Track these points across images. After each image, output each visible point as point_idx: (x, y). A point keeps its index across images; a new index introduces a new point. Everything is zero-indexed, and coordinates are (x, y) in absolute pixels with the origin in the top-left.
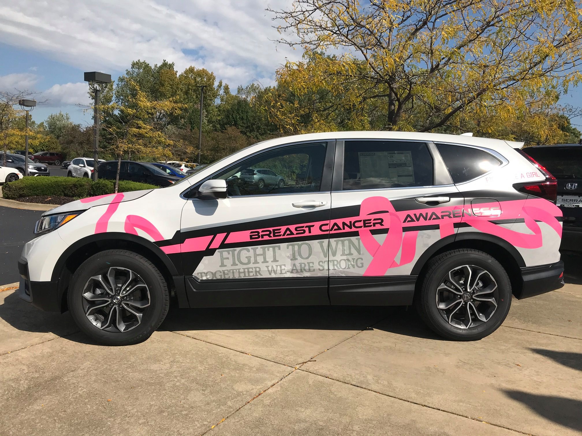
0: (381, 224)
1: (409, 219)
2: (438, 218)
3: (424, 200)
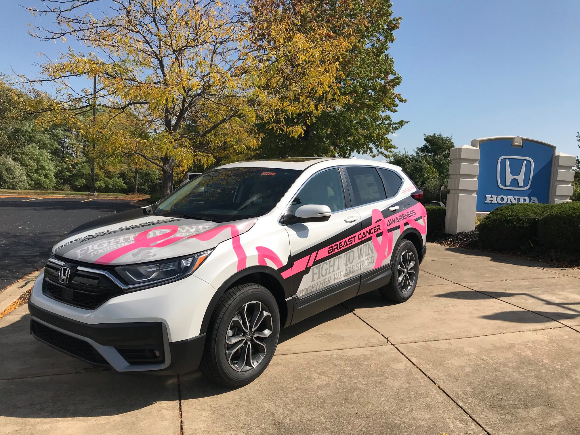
0: (379, 229)
1: (389, 224)
2: (398, 221)
3: (392, 209)
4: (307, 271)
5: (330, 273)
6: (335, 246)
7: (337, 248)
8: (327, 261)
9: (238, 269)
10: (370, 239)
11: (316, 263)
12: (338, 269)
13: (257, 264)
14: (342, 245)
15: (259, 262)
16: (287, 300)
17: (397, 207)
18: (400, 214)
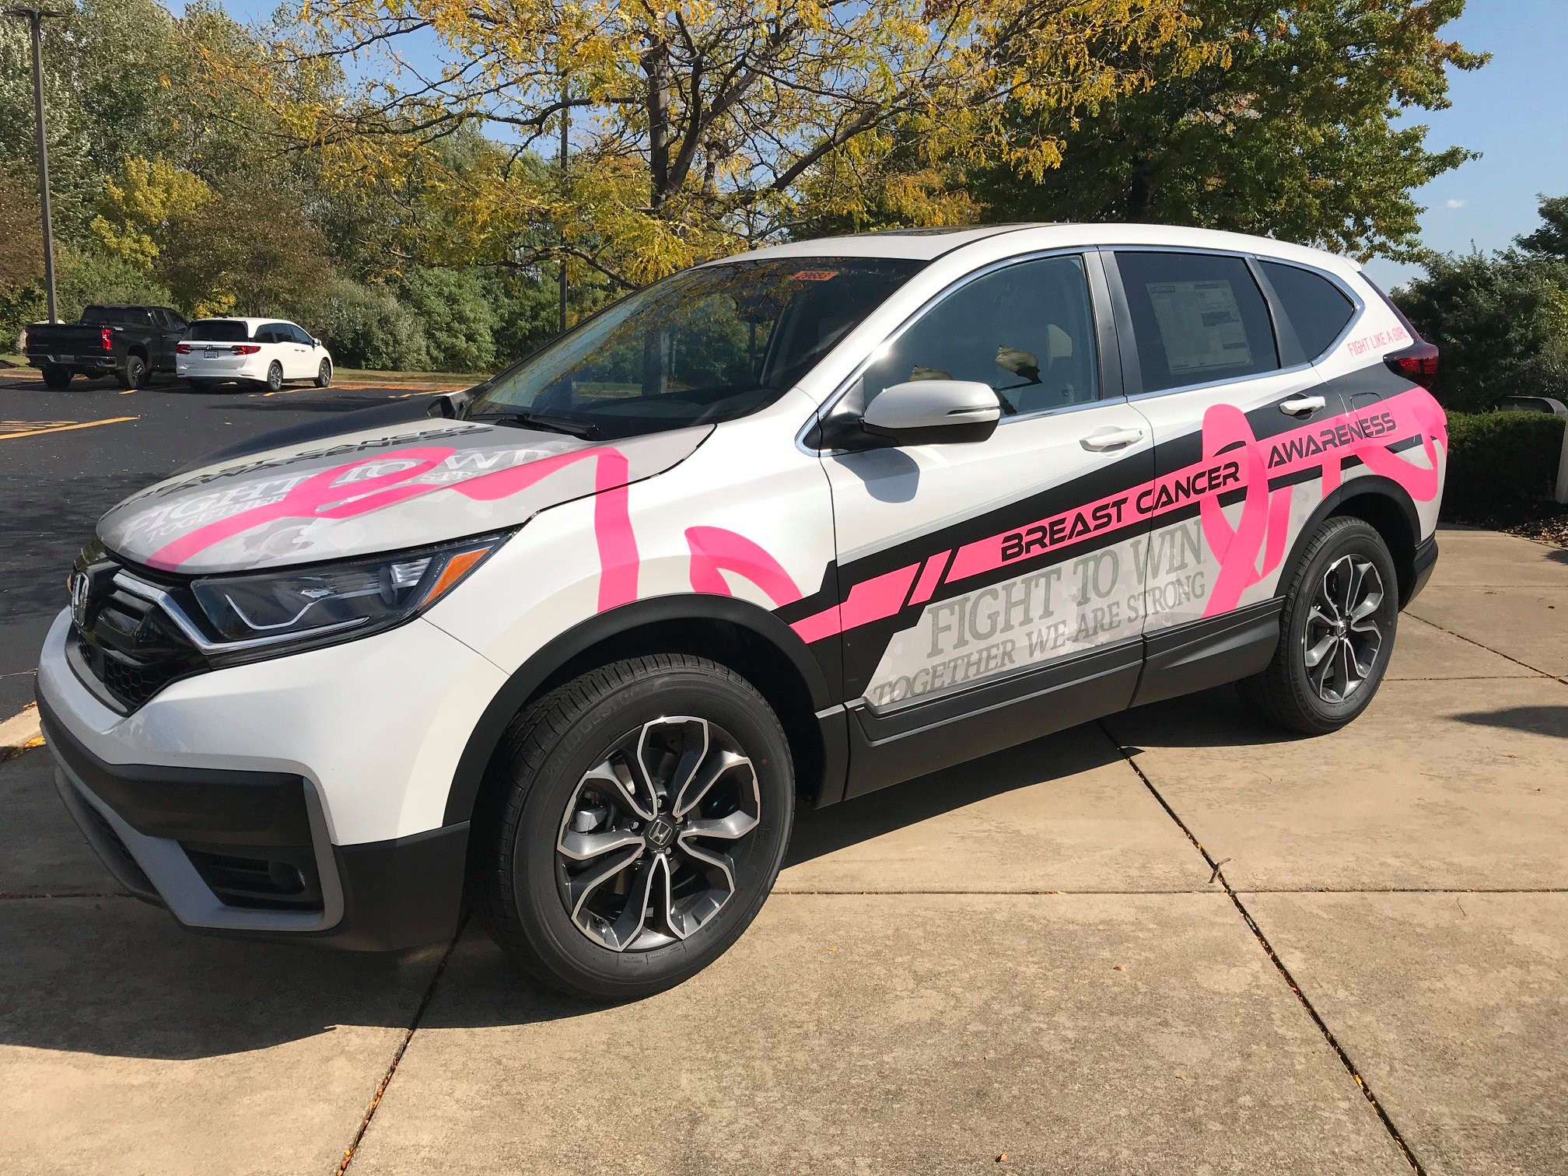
0: (1234, 476)
1: (1276, 458)
2: (1318, 450)
3: (1294, 406)
4: (908, 616)
5: (1008, 627)
6: (1030, 532)
7: (1040, 542)
8: (998, 586)
9: (601, 602)
10: (1192, 510)
11: (944, 591)
12: (1048, 613)
13: (684, 586)
14: (1063, 530)
15: (694, 580)
16: (820, 715)
17: (1317, 402)
18: (1328, 423)
